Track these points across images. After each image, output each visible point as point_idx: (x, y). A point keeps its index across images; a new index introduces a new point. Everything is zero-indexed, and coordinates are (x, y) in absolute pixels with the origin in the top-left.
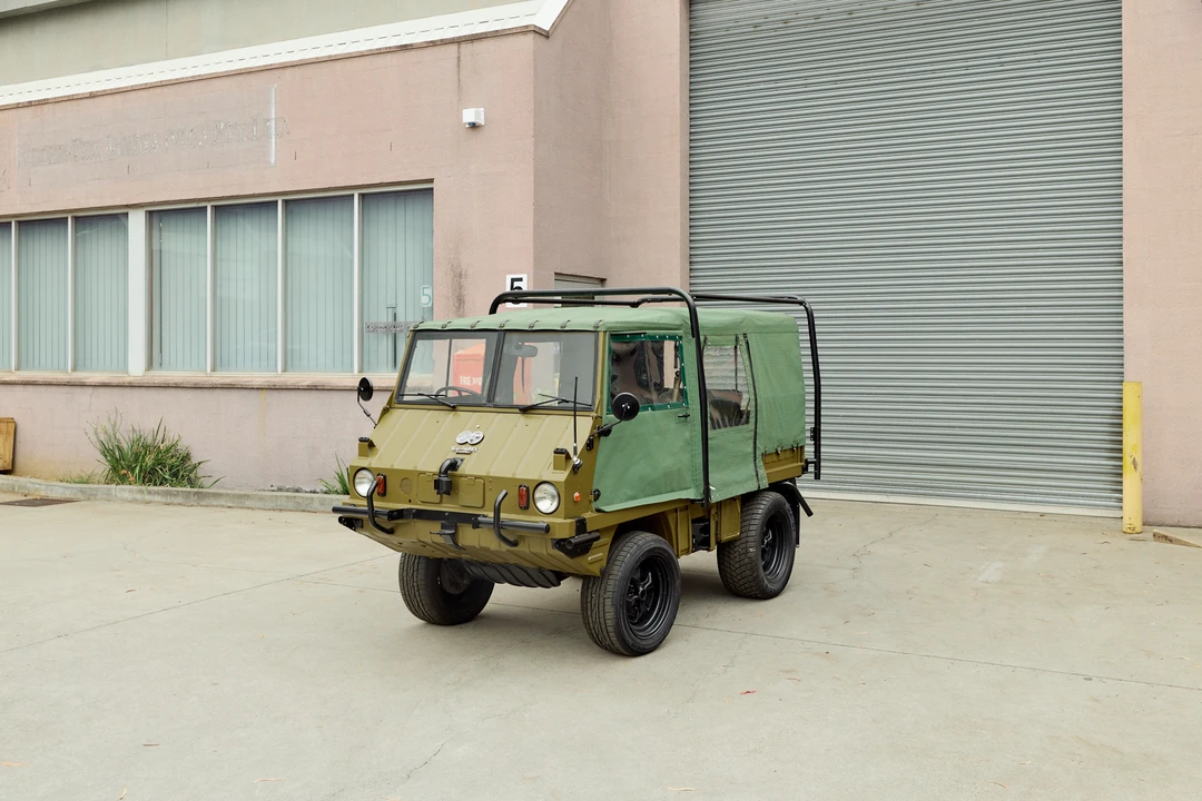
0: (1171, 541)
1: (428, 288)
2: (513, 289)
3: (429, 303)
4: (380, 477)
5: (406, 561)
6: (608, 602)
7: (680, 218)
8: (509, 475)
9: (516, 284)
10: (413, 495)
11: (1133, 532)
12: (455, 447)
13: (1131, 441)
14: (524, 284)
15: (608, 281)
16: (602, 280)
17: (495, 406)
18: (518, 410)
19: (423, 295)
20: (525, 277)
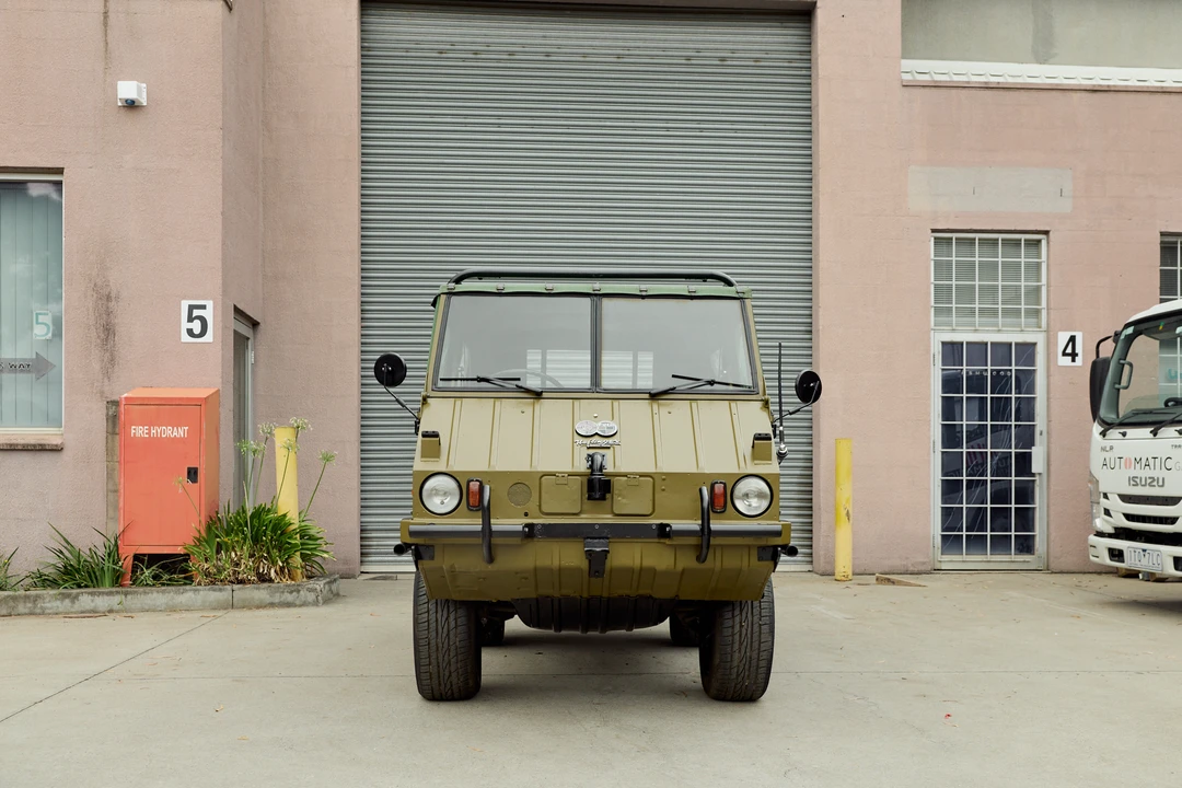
0: (893, 583)
1: (45, 314)
2: (190, 319)
3: (47, 334)
4: (474, 486)
5: (433, 617)
6: (765, 629)
7: (357, 257)
8: (694, 470)
9: (196, 313)
10: (532, 506)
11: (845, 579)
12: (580, 440)
13: (845, 494)
14: (208, 314)
15: (262, 326)
16: (255, 324)
17: (607, 391)
18: (647, 396)
19: (37, 323)
20: (209, 304)
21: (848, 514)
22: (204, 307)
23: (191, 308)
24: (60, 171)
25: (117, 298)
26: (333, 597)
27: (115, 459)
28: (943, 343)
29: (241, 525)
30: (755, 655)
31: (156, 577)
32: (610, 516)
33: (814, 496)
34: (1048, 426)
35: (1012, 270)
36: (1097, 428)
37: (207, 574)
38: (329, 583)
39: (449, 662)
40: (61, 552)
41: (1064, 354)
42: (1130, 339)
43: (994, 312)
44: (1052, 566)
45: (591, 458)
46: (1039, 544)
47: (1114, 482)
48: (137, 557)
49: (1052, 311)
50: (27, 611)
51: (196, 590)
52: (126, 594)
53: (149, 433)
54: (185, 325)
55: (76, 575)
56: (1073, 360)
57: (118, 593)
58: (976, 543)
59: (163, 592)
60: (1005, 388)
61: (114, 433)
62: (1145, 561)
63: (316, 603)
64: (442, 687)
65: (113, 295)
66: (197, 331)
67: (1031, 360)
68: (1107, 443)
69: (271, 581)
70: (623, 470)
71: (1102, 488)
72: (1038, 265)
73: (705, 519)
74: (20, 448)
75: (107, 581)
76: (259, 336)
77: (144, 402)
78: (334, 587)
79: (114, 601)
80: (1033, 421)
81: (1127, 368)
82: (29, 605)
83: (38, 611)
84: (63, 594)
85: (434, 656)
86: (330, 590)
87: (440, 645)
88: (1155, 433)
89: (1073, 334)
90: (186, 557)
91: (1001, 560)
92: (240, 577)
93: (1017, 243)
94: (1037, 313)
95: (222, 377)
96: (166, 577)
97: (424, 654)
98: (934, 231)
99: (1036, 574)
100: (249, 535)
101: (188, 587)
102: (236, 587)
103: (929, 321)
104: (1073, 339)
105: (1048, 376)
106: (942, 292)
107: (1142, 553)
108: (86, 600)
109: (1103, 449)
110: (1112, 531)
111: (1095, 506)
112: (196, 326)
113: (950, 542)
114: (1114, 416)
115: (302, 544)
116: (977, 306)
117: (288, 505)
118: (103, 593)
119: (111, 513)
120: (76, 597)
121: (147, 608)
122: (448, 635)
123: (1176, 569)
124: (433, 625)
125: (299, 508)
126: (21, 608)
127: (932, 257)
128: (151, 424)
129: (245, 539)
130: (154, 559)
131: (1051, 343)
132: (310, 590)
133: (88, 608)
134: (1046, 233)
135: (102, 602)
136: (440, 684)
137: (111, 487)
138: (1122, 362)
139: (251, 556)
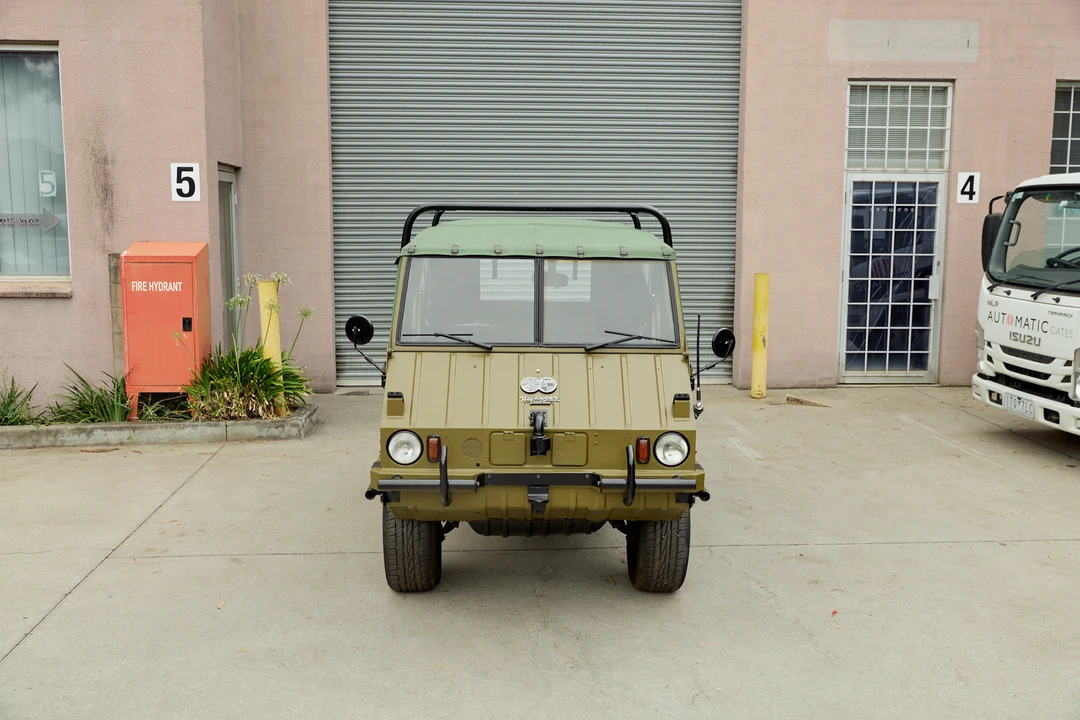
0: (802, 403)
1: (49, 174)
2: (180, 180)
3: (52, 191)
4: (434, 440)
5: (399, 531)
6: (682, 541)
7: (327, 106)
8: (622, 427)
9: (184, 174)
10: (483, 458)
11: (761, 397)
12: (524, 397)
13: (762, 323)
14: (195, 175)
15: (243, 170)
16: (237, 169)
17: (548, 346)
18: (583, 350)
19: (43, 182)
20: (196, 166)
21: (764, 340)
22: (191, 169)
23: (180, 170)
24: (56, 43)
25: (113, 161)
26: (314, 426)
27: (119, 305)
28: (855, 183)
29: (231, 370)
30: (673, 562)
31: (159, 413)
32: (550, 466)
33: (735, 319)
34: (945, 257)
35: (920, 115)
36: (986, 283)
37: (204, 412)
38: (309, 416)
39: (414, 568)
40: (76, 389)
41: (963, 193)
42: (1019, 202)
43: (902, 154)
44: (942, 380)
45: (534, 417)
46: (932, 361)
47: (997, 333)
48: (143, 397)
49: (954, 155)
50: (48, 444)
51: (194, 426)
52: (134, 429)
53: (147, 288)
54: (175, 186)
55: (89, 409)
56: (971, 198)
57: (127, 428)
58: (876, 361)
59: (166, 427)
60: (909, 223)
61: (116, 283)
62: (1019, 408)
63: (299, 437)
64: (409, 585)
65: (109, 158)
66: (186, 190)
67: (932, 198)
68: (993, 298)
69: (259, 417)
70: (562, 427)
71: (987, 338)
72: (944, 111)
73: (631, 470)
74: (34, 296)
75: (117, 416)
76: (241, 179)
77: (142, 260)
78: (314, 418)
79: (125, 435)
80: (932, 252)
81: (1015, 227)
82: (51, 439)
83: (59, 443)
84: (79, 429)
85: (401, 563)
86: (311, 421)
87: (406, 555)
88: (1035, 297)
89: (972, 174)
90: (185, 397)
91: (898, 374)
92: (232, 414)
93: (925, 90)
94: (941, 154)
95: (210, 233)
96: (168, 412)
97: (393, 561)
98: (850, 80)
99: (927, 389)
100: (239, 379)
101: (187, 423)
102: (229, 423)
103: (843, 164)
104: (971, 179)
105: (948, 212)
106: (856, 136)
107: (1017, 400)
108: (101, 433)
109: (990, 303)
110: (994, 375)
111: (980, 351)
112: (185, 187)
113: (853, 360)
114: (1001, 271)
115: (285, 385)
116: (886, 149)
117: (272, 351)
118: (112, 429)
119: (117, 352)
120: (90, 433)
121: (153, 440)
122: (413, 546)
123: (1046, 418)
124: (400, 539)
125: (282, 348)
126: (44, 441)
127: (848, 104)
128: (149, 279)
129: (235, 381)
130: (157, 397)
131: (951, 182)
132: (294, 425)
133: (102, 441)
134: (953, 81)
135: (114, 436)
136: (406, 583)
137: (116, 330)
138: (1011, 221)
139: (241, 395)
